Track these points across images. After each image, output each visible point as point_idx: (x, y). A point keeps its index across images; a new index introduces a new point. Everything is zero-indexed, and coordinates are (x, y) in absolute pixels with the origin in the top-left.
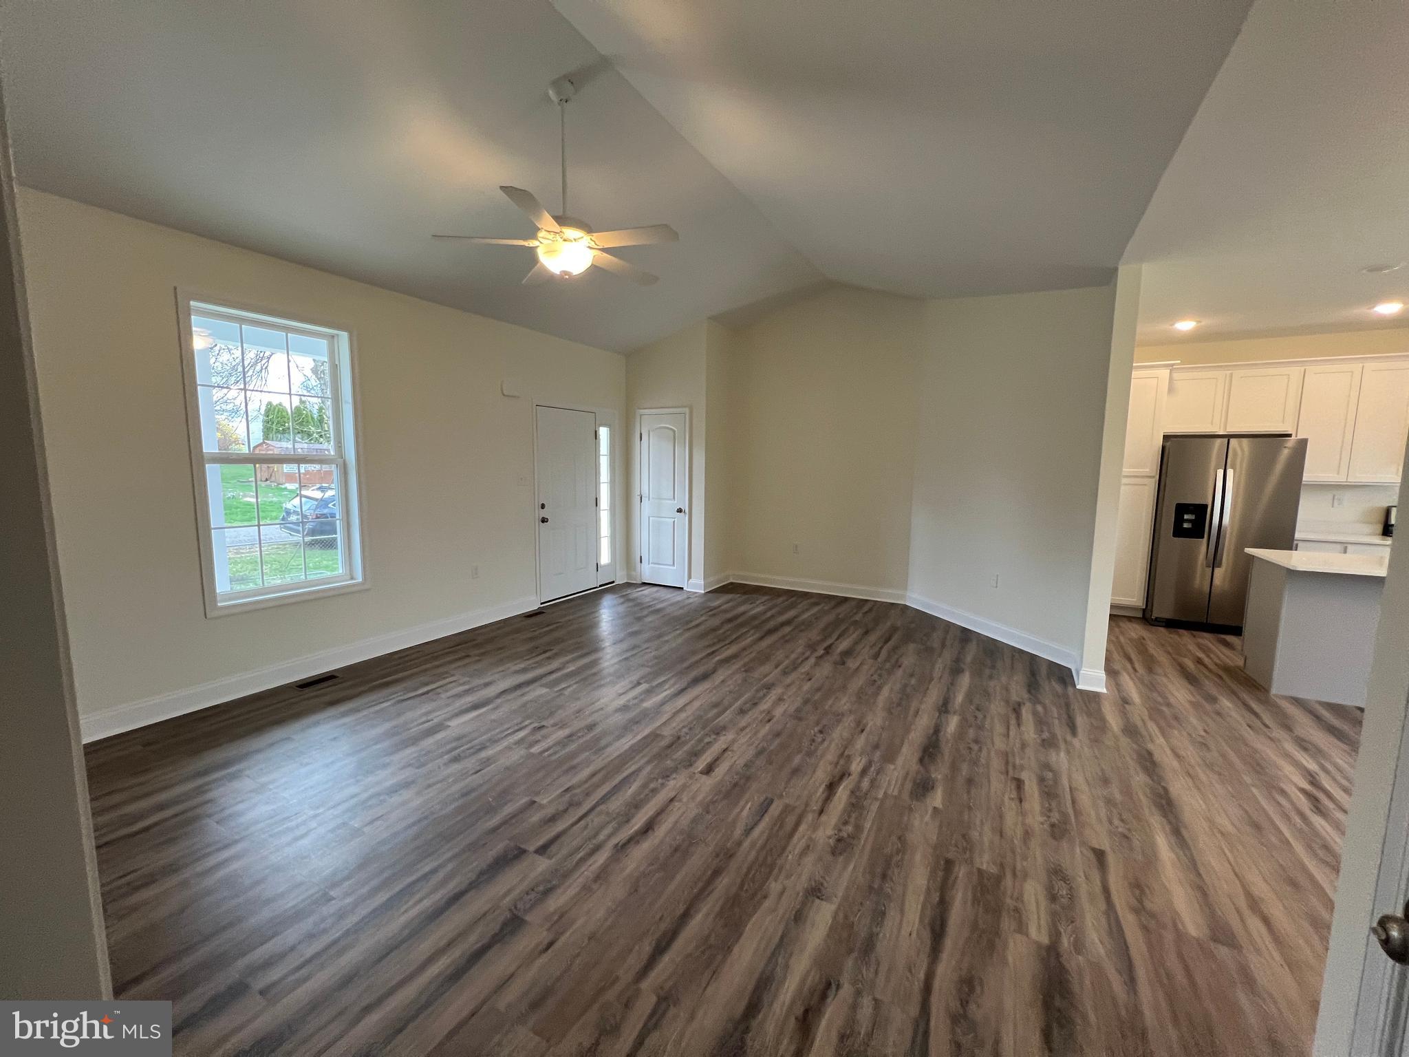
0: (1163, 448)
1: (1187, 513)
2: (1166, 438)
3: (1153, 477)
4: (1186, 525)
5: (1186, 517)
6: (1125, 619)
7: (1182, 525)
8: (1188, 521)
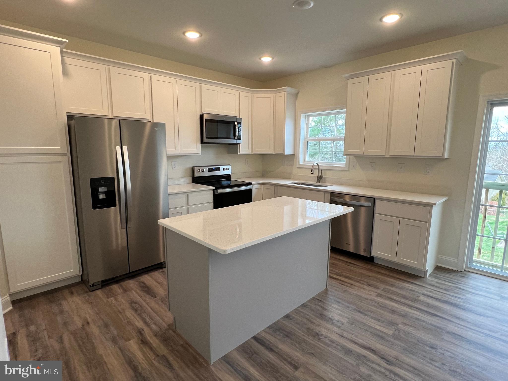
0: (69, 127)
1: (101, 187)
2: (70, 117)
3: (65, 154)
4: (101, 197)
5: (100, 189)
6: (66, 291)
7: (98, 197)
8: (102, 193)
